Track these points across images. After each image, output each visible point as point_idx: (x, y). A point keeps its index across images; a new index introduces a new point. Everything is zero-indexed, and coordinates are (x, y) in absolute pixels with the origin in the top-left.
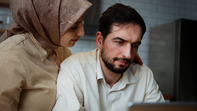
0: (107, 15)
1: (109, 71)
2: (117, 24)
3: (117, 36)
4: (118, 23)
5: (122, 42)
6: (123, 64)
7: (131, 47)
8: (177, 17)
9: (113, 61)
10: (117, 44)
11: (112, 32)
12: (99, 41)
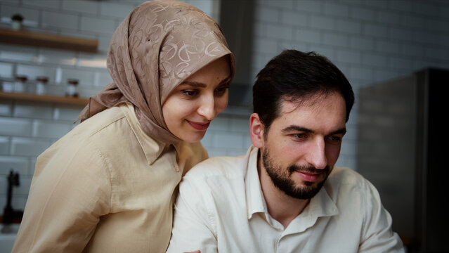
0: (268, 79)
1: (283, 194)
2: (290, 98)
3: (292, 124)
4: (292, 94)
5: (304, 134)
6: (312, 179)
7: (323, 144)
8: (420, 65)
9: (287, 173)
10: (294, 138)
11: (281, 116)
12: (255, 134)
